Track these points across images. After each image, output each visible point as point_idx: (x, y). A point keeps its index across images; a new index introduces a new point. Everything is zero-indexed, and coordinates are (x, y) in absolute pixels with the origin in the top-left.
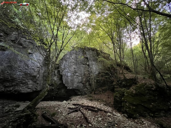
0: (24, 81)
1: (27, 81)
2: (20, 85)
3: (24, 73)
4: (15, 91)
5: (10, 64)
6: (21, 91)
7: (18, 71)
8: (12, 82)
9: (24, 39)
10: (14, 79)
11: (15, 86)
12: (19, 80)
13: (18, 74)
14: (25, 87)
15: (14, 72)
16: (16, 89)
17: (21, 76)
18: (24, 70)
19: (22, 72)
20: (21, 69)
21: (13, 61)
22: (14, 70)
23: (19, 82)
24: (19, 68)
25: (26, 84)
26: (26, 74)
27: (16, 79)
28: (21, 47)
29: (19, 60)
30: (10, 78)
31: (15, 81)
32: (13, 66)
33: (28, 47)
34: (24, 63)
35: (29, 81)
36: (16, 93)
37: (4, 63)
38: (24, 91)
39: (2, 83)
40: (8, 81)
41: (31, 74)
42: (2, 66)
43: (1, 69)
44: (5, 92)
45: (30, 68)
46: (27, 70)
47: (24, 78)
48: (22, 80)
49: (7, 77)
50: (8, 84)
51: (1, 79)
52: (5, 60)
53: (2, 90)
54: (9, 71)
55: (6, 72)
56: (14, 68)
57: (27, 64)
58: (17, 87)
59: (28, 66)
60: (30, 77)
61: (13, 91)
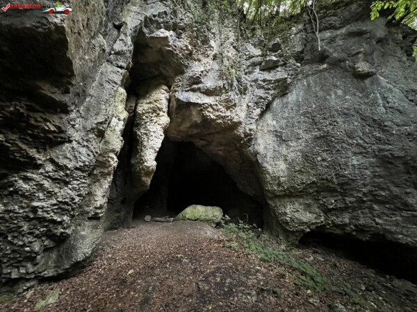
0: (383, 189)
1: (396, 190)
2: (371, 208)
3: (376, 156)
4: (361, 229)
5: (319, 129)
6: (391, 233)
7: (351, 154)
8: (344, 195)
9: (328, 34)
10: (346, 184)
11: (354, 209)
12: (365, 185)
13: (355, 162)
14: (398, 218)
15: (341, 157)
16: (362, 221)
17: (368, 172)
18: (374, 147)
19: (368, 152)
20: (361, 142)
21: (325, 119)
22: (338, 150)
23: (365, 194)
24: (350, 141)
25: (399, 205)
26: (386, 161)
28: (325, 66)
29: (337, 111)
31: (352, 190)
32: (333, 137)
33: (350, 55)
34: (359, 120)
35: (408, 190)
36: (366, 238)
37: (301, 131)
38: (409, 239)
39: (314, 196)
40: (332, 191)
41: (409, 158)
42: (300, 141)
43: (299, 150)
44: (328, 227)
45: (394, 132)
46: (385, 144)
47: (382, 180)
48: (375, 187)
49: (329, 177)
50: (332, 202)
51: (314, 182)
52: (299, 122)
53: (322, 222)
54: (325, 155)
55: (319, 159)
56: (338, 143)
57: (374, 120)
58: (362, 213)
59: (386, 126)
60: (408, 173)
61: (354, 228)
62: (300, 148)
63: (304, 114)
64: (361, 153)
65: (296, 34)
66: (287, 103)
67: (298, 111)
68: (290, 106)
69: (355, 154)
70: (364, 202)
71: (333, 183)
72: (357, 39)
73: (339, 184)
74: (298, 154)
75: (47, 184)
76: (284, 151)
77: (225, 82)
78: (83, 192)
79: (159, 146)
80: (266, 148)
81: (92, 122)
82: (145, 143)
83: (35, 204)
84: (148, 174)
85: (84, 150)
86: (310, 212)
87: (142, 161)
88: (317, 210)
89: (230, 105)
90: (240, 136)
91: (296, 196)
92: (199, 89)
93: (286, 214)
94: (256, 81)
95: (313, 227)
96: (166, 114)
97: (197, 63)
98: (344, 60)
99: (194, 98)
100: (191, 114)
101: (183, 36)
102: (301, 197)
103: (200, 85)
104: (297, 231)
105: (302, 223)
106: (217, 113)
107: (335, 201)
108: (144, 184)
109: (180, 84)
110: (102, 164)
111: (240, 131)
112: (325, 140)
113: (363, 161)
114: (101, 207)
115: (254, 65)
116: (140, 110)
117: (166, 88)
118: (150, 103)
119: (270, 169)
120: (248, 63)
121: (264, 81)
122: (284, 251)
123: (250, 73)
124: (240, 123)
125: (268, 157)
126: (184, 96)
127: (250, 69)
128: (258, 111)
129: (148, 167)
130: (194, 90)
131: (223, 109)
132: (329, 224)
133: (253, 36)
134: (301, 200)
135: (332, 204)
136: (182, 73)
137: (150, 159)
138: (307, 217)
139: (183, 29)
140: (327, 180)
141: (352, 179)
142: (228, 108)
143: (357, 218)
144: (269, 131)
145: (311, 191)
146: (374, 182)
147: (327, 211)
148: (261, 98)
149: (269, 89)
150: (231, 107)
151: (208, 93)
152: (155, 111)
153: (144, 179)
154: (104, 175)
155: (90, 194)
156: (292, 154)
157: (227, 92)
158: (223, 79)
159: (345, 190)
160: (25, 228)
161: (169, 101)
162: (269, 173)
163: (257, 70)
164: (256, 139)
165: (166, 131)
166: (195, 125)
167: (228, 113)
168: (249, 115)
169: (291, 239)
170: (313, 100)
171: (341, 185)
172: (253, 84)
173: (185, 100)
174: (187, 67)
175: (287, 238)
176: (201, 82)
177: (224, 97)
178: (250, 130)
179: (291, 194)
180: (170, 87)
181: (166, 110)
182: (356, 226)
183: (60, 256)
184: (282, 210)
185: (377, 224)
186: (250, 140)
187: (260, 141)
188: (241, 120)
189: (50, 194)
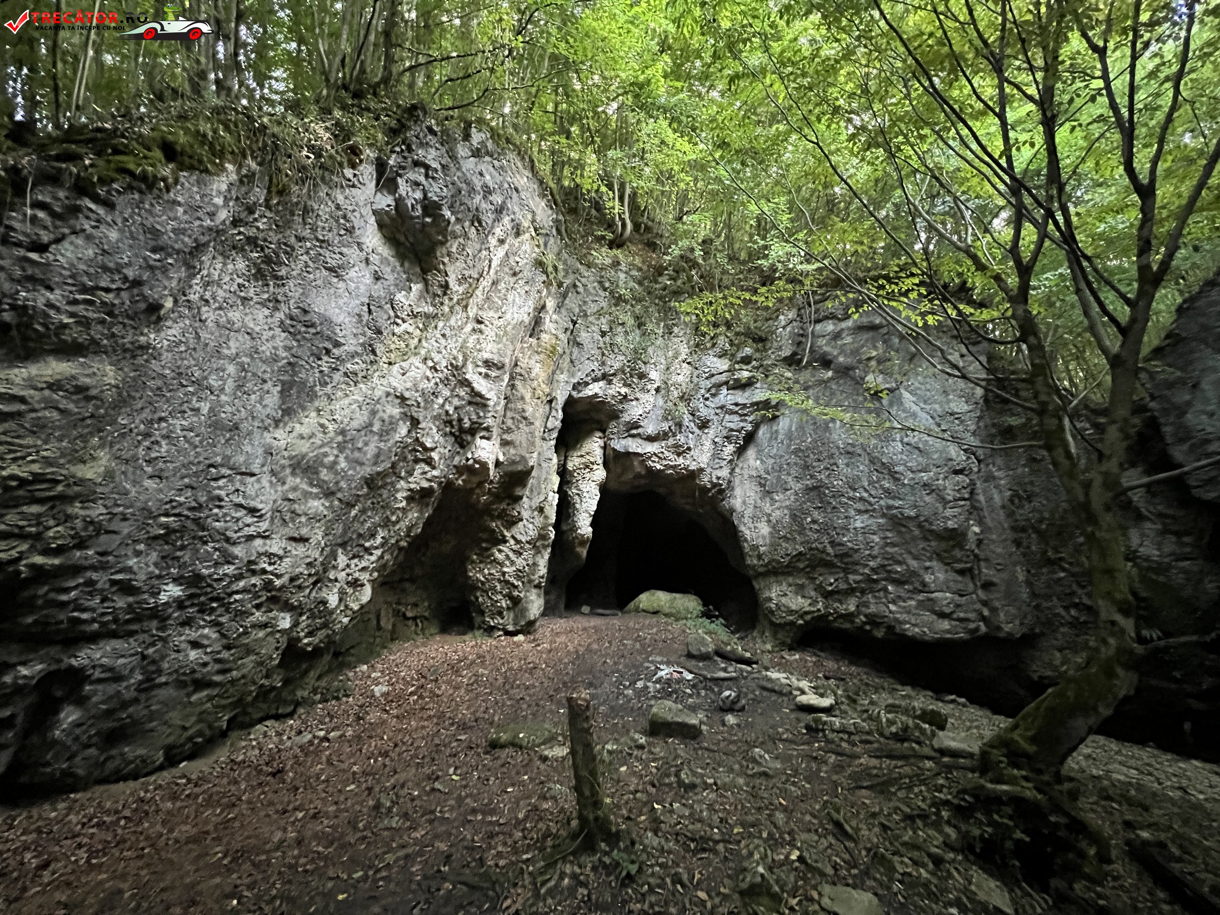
0: (899, 563)
1: (914, 564)
2: (885, 590)
3: (884, 515)
4: (873, 620)
5: (812, 476)
6: (900, 623)
7: (853, 513)
8: (846, 571)
9: (830, 327)
10: (846, 555)
11: (863, 592)
12: (874, 557)
13: (858, 524)
14: (913, 603)
15: (838, 518)
16: (873, 609)
17: (876, 538)
18: (882, 502)
19: (874, 510)
20: (865, 495)
21: (819, 460)
22: (834, 508)
23: (873, 569)
24: (851, 494)
25: (917, 585)
26: (897, 522)
27: (856, 557)
28: (830, 374)
29: (838, 448)
30: (829, 550)
31: (857, 563)
32: (828, 488)
33: (860, 361)
34: (867, 462)
35: (928, 564)
36: (880, 633)
37: (790, 479)
38: (917, 630)
39: (808, 573)
40: (829, 565)
41: (922, 519)
42: (788, 493)
43: (787, 507)
44: (831, 618)
45: (906, 482)
46: (894, 498)
47: (896, 549)
48: (888, 559)
49: (820, 546)
50: (830, 581)
51: (800, 553)
52: (788, 464)
53: (819, 610)
54: (816, 514)
55: (809, 519)
56: (834, 496)
57: (883, 464)
58: (875, 597)
59: (896, 472)
60: (926, 539)
61: (864, 619)
62: (788, 503)
63: (796, 452)
64: (867, 511)
65: (784, 327)
66: (776, 431)
67: (789, 446)
68: (780, 437)
69: (860, 512)
70: (876, 581)
71: (828, 554)
72: (870, 334)
73: (836, 556)
74: (786, 511)
75: (511, 555)
76: (767, 507)
77: (671, 423)
78: (530, 562)
79: (595, 508)
80: (744, 503)
81: (536, 503)
82: (578, 506)
83: (505, 569)
84: (582, 543)
85: (531, 526)
86: (803, 597)
87: (574, 528)
88: (813, 593)
89: (680, 451)
90: (705, 487)
91: (783, 574)
92: (639, 435)
93: (770, 599)
94: (722, 407)
95: (808, 617)
96: (601, 467)
97: (634, 403)
98: (853, 368)
99: (635, 446)
100: (632, 464)
101: (615, 381)
102: (789, 574)
103: (640, 430)
104: (786, 624)
105: (791, 612)
106: (665, 463)
107: (836, 580)
108: (578, 556)
109: (615, 430)
110: (543, 537)
111: (705, 480)
112: (816, 490)
113: (869, 522)
114: (542, 577)
115: (718, 386)
116: (570, 466)
117: (599, 434)
118: (582, 456)
119: (747, 533)
120: (708, 384)
121: (736, 404)
122: (769, 652)
123: (714, 395)
124: (701, 470)
125: (746, 516)
126: (620, 444)
127: (713, 391)
128: (730, 449)
129: (583, 536)
130: (633, 436)
131: (672, 457)
132: (831, 614)
133: (714, 345)
134: (790, 580)
135: (831, 584)
136: (618, 417)
137: (584, 526)
138: (797, 602)
139: (614, 375)
140: (817, 549)
141: (852, 549)
142: (679, 455)
143: (866, 605)
144: (751, 477)
145: (801, 565)
146: (887, 553)
147: (827, 595)
148: (732, 430)
149: (745, 415)
150: (684, 452)
151: (650, 439)
152: (587, 467)
153: (578, 549)
154: (545, 547)
155: (535, 564)
156: (778, 513)
157: (674, 435)
158: (667, 419)
159: (847, 564)
160: (498, 588)
161: (605, 448)
162: (746, 540)
163: (724, 391)
164: (733, 489)
165: (604, 488)
166: (638, 476)
167: (681, 461)
168: (716, 455)
169: (780, 636)
170: (809, 429)
171: (841, 556)
172: (718, 411)
173: (622, 450)
174: (622, 412)
175: (775, 635)
176: (640, 426)
177: (671, 441)
178: (718, 478)
179: (776, 571)
180: (604, 432)
181: (600, 461)
182: (866, 616)
183: (516, 617)
184: (766, 594)
185: (891, 612)
186: (721, 491)
187: (738, 492)
188: (702, 466)
189: (513, 563)
